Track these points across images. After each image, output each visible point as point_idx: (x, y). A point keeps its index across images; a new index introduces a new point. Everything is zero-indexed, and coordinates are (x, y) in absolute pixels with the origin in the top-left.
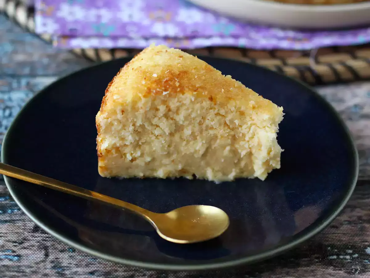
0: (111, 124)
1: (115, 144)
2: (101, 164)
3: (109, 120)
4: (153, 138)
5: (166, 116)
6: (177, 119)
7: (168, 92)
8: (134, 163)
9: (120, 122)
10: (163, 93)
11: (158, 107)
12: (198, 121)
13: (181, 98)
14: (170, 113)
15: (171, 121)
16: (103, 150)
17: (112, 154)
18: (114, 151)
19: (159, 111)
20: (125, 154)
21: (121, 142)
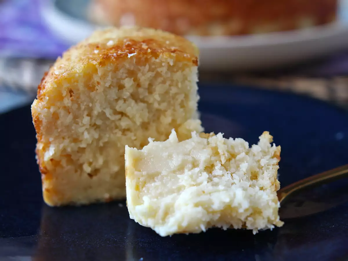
0: (55, 116)
1: (64, 150)
2: (46, 185)
3: (52, 110)
4: (119, 134)
5: (135, 97)
6: (151, 100)
7: (135, 54)
8: (95, 178)
9: (68, 110)
10: (127, 55)
11: (122, 82)
12: (179, 101)
13: (154, 64)
14: (141, 90)
15: (142, 105)
16: (48, 162)
17: (62, 167)
18: (64, 162)
19: (124, 89)
20: (81, 166)
21: (73, 144)
